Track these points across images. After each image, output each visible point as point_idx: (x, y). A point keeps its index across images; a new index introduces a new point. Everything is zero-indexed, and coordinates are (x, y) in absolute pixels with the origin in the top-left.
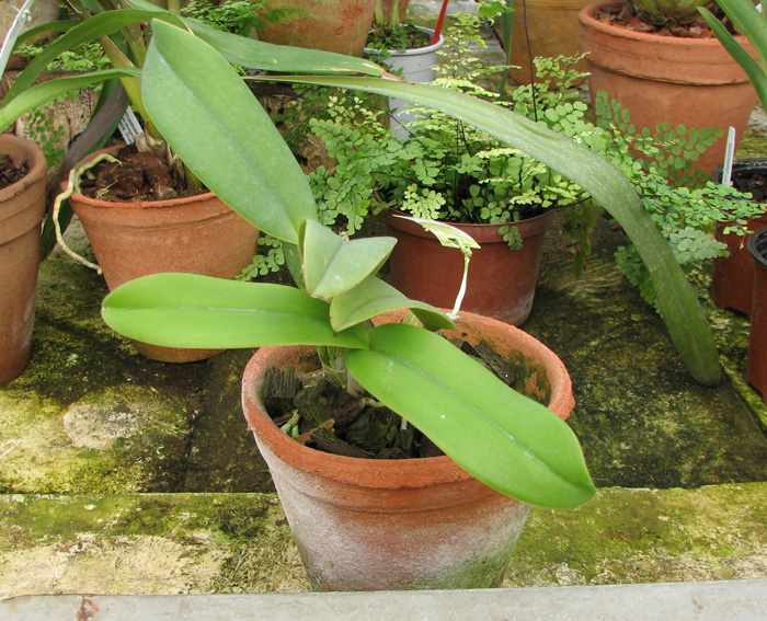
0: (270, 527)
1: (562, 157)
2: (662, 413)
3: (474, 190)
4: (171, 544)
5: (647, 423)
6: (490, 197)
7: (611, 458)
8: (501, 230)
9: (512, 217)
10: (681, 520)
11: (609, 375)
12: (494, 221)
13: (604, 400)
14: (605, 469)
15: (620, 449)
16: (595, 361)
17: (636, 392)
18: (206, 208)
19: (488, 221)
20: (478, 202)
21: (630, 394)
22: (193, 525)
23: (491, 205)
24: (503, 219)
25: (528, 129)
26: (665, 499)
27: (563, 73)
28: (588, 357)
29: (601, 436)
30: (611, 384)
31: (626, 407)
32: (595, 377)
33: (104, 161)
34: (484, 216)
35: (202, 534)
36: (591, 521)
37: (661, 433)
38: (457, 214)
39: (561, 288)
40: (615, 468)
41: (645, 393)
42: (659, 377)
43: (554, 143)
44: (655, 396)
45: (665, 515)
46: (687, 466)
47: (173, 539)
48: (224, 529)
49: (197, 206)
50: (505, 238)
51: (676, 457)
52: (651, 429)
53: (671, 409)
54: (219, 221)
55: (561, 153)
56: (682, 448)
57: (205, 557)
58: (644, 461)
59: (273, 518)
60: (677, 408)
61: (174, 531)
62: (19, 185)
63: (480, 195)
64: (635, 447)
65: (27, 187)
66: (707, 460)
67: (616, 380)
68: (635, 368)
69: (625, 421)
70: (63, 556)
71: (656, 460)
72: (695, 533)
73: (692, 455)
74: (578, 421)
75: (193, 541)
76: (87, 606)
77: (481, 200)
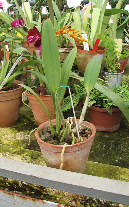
0: (40, 158)
1: (110, 95)
4: (21, 157)
7: (116, 160)
8: (107, 110)
9: (110, 107)
10: (121, 174)
11: (127, 144)
13: (123, 149)
14: (113, 161)
15: (119, 159)
18: (47, 98)
19: (105, 108)
22: (27, 155)
23: (106, 105)
24: (108, 108)
25: (104, 88)
26: (121, 169)
28: (125, 140)
29: (117, 155)
30: (126, 146)
31: (127, 151)
32: (124, 144)
33: (34, 87)
35: (27, 157)
36: (102, 170)
38: (100, 106)
40: (115, 162)
43: (109, 92)
45: (118, 172)
47: (22, 156)
48: (31, 157)
49: (46, 97)
50: (108, 112)
54: (50, 101)
57: (25, 161)
58: (123, 162)
59: (41, 157)
61: (23, 155)
62: (15, 89)
63: (105, 102)
64: (123, 159)
65: (17, 90)
69: (124, 153)
70: (2, 155)
71: (126, 162)
72: (123, 177)
74: (114, 152)
75: (25, 158)
77: (105, 103)
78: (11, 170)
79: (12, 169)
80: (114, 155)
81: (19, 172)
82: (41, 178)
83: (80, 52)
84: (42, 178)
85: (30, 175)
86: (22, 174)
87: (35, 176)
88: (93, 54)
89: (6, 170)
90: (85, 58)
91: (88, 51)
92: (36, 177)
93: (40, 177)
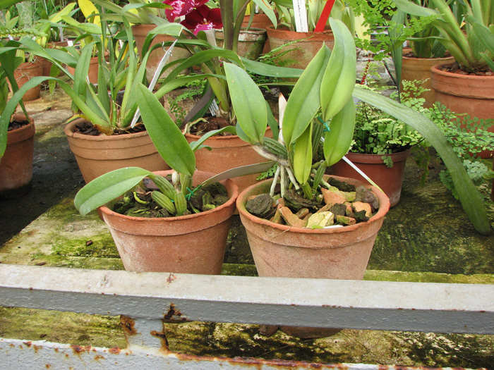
1: (407, 117)
2: (459, 244)
3: (371, 139)
5: (450, 248)
6: (378, 143)
7: (430, 261)
8: (382, 158)
9: (388, 151)
11: (434, 229)
12: (379, 153)
13: (430, 238)
14: (426, 266)
15: (435, 259)
16: (428, 222)
17: (447, 236)
19: (377, 153)
20: (372, 145)
21: (443, 236)
23: (378, 146)
24: (384, 153)
25: (391, 104)
26: (454, 278)
27: (416, 88)
28: (424, 221)
29: (426, 253)
30: (435, 232)
31: (441, 242)
32: (427, 229)
33: (201, 121)
34: (375, 151)
37: (458, 253)
38: (363, 150)
39: (415, 193)
40: (431, 266)
41: (451, 237)
42: (459, 230)
43: (404, 111)
44: (456, 238)
46: (468, 267)
50: (385, 162)
51: (463, 263)
52: (452, 251)
53: (464, 243)
55: (407, 114)
56: (467, 260)
58: (447, 264)
60: (467, 243)
63: (373, 142)
64: (443, 258)
66: (479, 265)
67: (437, 231)
68: (447, 226)
69: (439, 247)
71: (453, 264)
73: (471, 262)
74: (416, 246)
76: (172, 277)
77: (374, 144)
78: (264, 302)
79: (267, 298)
80: (420, 253)
81: (289, 303)
82: (351, 308)
83: (287, 36)
84: (354, 306)
85: (321, 305)
86: (298, 306)
87: (333, 305)
88: (317, 39)
89: (251, 304)
90: (298, 51)
91: (306, 33)
92: (337, 306)
93: (347, 306)
